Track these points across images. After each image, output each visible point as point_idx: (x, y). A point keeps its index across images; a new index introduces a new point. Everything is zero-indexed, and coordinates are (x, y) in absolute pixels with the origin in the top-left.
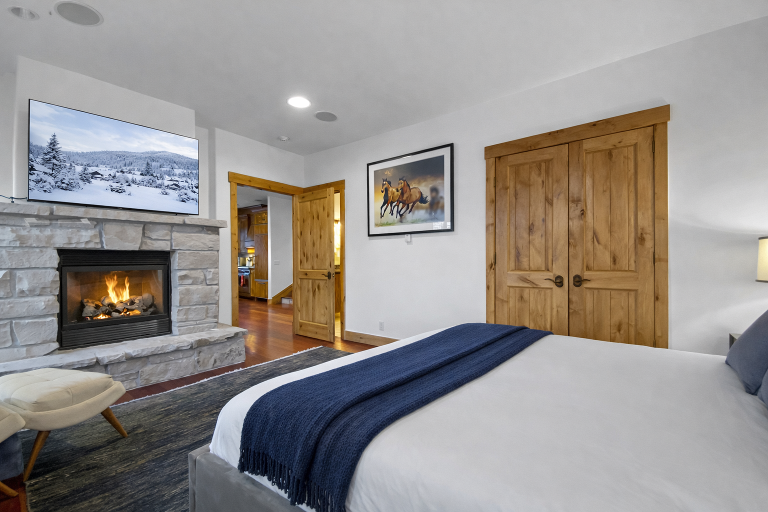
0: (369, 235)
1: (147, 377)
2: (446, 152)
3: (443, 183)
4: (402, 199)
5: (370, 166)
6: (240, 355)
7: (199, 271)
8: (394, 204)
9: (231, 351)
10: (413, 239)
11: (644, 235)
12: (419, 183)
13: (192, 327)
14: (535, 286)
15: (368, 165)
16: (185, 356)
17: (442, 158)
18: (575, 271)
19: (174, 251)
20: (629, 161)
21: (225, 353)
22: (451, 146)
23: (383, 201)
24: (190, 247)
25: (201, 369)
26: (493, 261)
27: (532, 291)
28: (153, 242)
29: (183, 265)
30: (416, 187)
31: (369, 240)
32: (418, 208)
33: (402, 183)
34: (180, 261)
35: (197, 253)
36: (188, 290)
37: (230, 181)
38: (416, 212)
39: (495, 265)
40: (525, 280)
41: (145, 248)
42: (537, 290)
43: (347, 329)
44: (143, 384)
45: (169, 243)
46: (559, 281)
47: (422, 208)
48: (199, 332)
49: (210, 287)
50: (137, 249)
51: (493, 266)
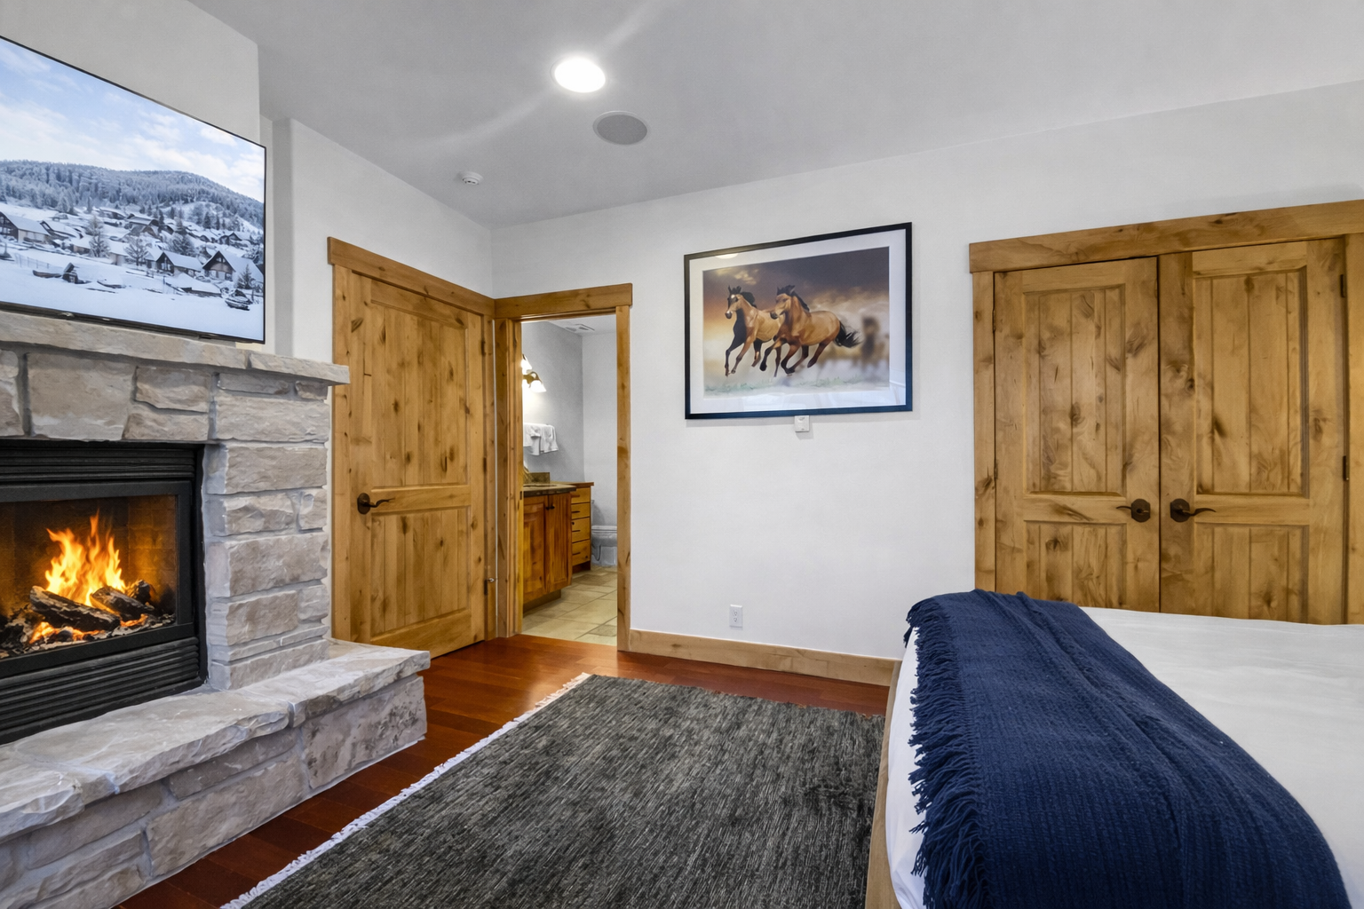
0: (689, 416)
1: (171, 845)
2: (895, 241)
3: (888, 306)
4: (791, 336)
5: (692, 262)
6: (414, 721)
7: (280, 496)
8: (764, 347)
9: (392, 714)
10: (815, 425)
11: (1322, 423)
12: (833, 301)
13: (266, 656)
14: (1085, 521)
15: (688, 258)
16: (272, 754)
17: (883, 253)
18: (1176, 493)
19: (217, 446)
20: (1290, 297)
21: (379, 723)
22: (907, 227)
23: (731, 336)
24: (262, 432)
25: (320, 780)
26: (991, 473)
27: (1078, 530)
28: (161, 417)
29: (243, 481)
30: (825, 309)
31: (688, 426)
32: (833, 356)
33: (785, 300)
34: (234, 472)
35: (279, 449)
36: (254, 548)
37: (332, 261)
38: (829, 364)
39: (996, 479)
40: (1062, 510)
41: (139, 434)
42: (1087, 529)
43: (634, 627)
44: (161, 871)
45: (204, 420)
46: (1139, 511)
47: (845, 357)
48: (288, 669)
49: (308, 535)
50: (117, 438)
51: (993, 484)
